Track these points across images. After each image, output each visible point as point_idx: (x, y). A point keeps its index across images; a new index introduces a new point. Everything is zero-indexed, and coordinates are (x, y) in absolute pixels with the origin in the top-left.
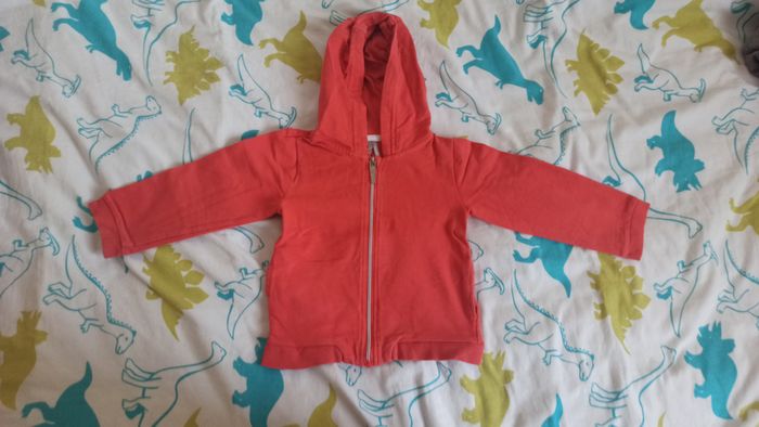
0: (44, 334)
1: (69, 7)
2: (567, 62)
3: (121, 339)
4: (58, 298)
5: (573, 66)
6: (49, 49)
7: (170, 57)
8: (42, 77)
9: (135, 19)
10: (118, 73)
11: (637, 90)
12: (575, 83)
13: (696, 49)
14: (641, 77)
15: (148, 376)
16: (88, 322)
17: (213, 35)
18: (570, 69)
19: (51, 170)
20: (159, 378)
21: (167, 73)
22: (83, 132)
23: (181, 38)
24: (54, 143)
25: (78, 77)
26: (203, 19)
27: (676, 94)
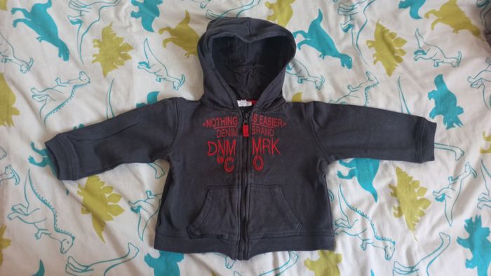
0: (9, 241)
1: (24, 11)
2: (368, 42)
3: (64, 243)
4: (19, 215)
5: (372, 44)
6: (10, 40)
7: (96, 43)
8: (6, 60)
9: (71, 18)
10: (60, 56)
11: (416, 60)
12: (374, 56)
13: (454, 31)
14: (418, 51)
15: (84, 268)
16: (40, 232)
17: (126, 28)
18: (370, 47)
19: (13, 125)
20: (92, 270)
21: (94, 55)
22: (35, 97)
23: (103, 30)
24: (14, 106)
25: (31, 59)
26: (118, 18)
27: (442, 62)
